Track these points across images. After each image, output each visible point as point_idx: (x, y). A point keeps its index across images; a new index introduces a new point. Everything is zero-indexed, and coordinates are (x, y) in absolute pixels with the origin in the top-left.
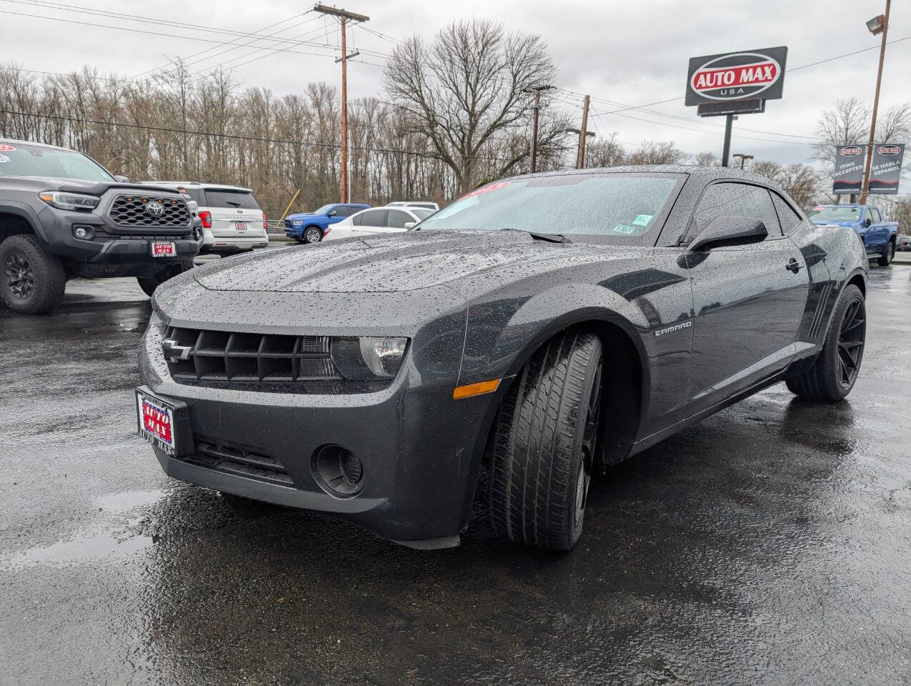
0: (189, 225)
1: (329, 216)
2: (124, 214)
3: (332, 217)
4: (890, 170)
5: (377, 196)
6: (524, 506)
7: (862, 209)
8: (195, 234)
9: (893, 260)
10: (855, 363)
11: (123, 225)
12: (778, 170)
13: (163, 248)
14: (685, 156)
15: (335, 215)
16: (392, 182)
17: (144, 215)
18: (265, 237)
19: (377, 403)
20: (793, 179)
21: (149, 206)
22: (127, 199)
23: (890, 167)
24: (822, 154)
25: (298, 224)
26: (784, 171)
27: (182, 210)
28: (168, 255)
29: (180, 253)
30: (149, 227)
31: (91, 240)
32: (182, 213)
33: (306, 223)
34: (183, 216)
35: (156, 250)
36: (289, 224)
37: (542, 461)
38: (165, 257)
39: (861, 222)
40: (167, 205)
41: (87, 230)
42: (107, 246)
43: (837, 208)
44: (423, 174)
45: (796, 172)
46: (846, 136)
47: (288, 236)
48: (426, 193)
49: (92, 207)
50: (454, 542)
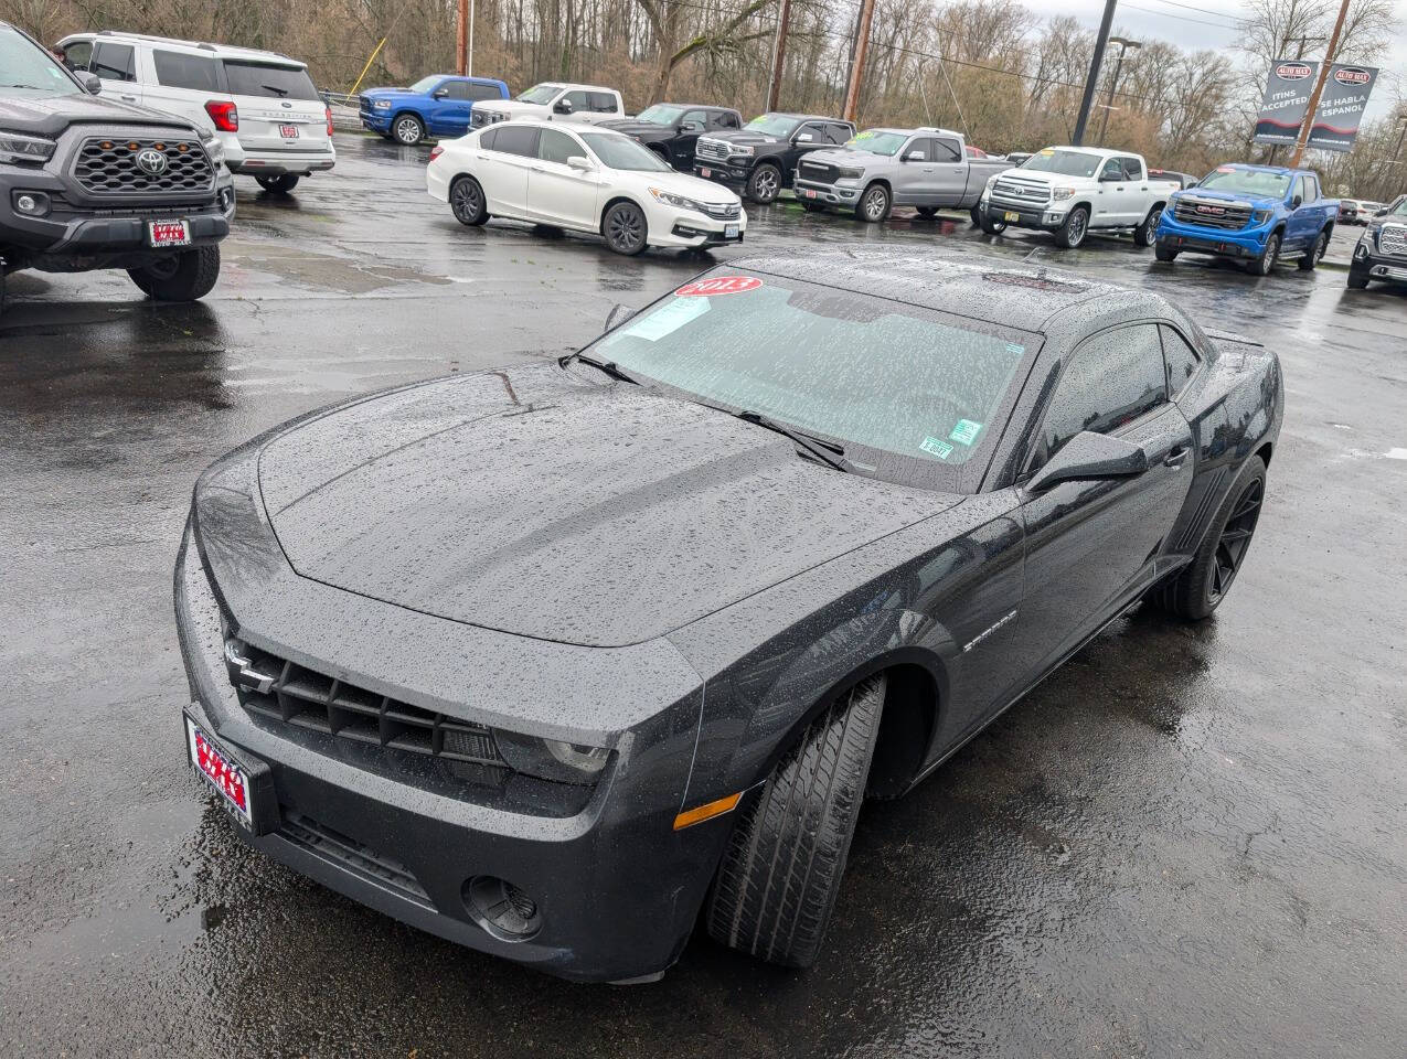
0: (211, 187)
1: (437, 97)
2: (98, 172)
3: (441, 100)
4: (1348, 109)
5: (515, 41)
6: (757, 933)
7: (1292, 177)
8: (221, 201)
9: (1324, 260)
10: (1234, 560)
11: (97, 191)
12: (1176, 59)
13: (168, 232)
14: (1031, 18)
15: (446, 96)
16: (542, 18)
17: (135, 172)
18: (330, 152)
19: (563, 839)
20: (1197, 77)
21: (141, 156)
22: (102, 145)
23: (1347, 105)
24: (1249, 42)
25: (382, 107)
26: (1185, 62)
27: (197, 160)
28: (177, 243)
29: (198, 237)
30: (142, 194)
31: (45, 216)
32: (199, 166)
33: (397, 106)
34: (199, 173)
35: (157, 235)
36: (367, 105)
37: (789, 889)
38: (172, 248)
39: (1287, 200)
40: (171, 154)
41: (37, 199)
42: (74, 228)
43: (1254, 172)
44: (595, 10)
45: (1204, 64)
46: (1292, 13)
47: (365, 125)
48: (599, 42)
49: (43, 159)
50: (657, 977)
